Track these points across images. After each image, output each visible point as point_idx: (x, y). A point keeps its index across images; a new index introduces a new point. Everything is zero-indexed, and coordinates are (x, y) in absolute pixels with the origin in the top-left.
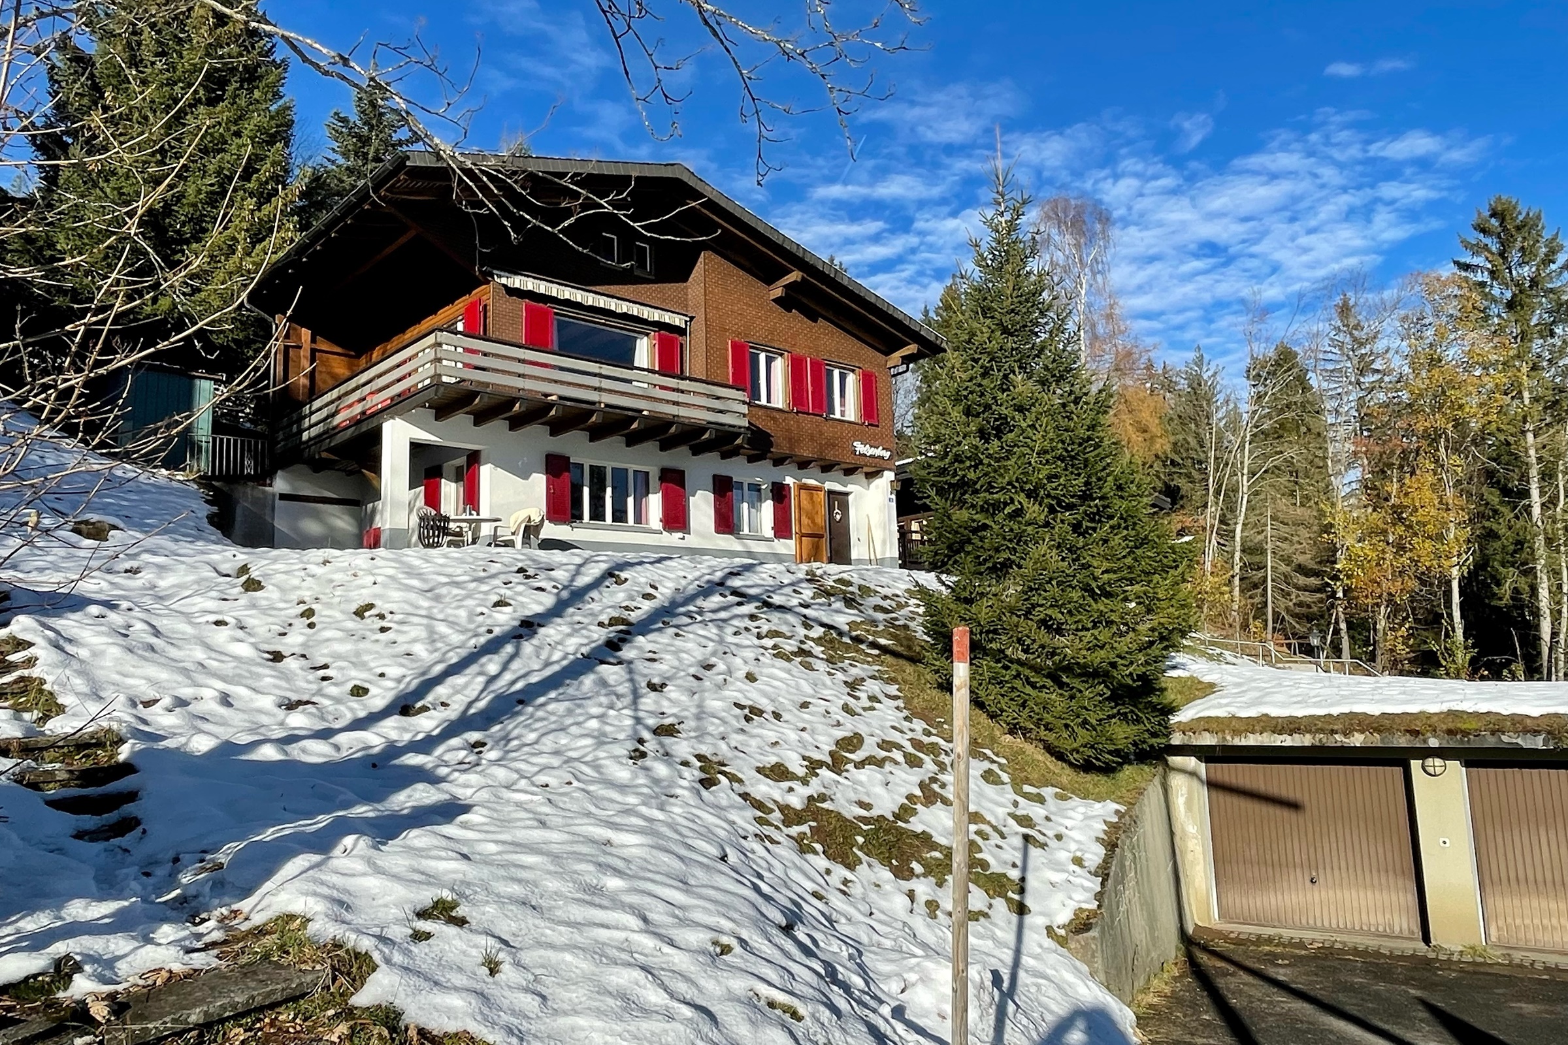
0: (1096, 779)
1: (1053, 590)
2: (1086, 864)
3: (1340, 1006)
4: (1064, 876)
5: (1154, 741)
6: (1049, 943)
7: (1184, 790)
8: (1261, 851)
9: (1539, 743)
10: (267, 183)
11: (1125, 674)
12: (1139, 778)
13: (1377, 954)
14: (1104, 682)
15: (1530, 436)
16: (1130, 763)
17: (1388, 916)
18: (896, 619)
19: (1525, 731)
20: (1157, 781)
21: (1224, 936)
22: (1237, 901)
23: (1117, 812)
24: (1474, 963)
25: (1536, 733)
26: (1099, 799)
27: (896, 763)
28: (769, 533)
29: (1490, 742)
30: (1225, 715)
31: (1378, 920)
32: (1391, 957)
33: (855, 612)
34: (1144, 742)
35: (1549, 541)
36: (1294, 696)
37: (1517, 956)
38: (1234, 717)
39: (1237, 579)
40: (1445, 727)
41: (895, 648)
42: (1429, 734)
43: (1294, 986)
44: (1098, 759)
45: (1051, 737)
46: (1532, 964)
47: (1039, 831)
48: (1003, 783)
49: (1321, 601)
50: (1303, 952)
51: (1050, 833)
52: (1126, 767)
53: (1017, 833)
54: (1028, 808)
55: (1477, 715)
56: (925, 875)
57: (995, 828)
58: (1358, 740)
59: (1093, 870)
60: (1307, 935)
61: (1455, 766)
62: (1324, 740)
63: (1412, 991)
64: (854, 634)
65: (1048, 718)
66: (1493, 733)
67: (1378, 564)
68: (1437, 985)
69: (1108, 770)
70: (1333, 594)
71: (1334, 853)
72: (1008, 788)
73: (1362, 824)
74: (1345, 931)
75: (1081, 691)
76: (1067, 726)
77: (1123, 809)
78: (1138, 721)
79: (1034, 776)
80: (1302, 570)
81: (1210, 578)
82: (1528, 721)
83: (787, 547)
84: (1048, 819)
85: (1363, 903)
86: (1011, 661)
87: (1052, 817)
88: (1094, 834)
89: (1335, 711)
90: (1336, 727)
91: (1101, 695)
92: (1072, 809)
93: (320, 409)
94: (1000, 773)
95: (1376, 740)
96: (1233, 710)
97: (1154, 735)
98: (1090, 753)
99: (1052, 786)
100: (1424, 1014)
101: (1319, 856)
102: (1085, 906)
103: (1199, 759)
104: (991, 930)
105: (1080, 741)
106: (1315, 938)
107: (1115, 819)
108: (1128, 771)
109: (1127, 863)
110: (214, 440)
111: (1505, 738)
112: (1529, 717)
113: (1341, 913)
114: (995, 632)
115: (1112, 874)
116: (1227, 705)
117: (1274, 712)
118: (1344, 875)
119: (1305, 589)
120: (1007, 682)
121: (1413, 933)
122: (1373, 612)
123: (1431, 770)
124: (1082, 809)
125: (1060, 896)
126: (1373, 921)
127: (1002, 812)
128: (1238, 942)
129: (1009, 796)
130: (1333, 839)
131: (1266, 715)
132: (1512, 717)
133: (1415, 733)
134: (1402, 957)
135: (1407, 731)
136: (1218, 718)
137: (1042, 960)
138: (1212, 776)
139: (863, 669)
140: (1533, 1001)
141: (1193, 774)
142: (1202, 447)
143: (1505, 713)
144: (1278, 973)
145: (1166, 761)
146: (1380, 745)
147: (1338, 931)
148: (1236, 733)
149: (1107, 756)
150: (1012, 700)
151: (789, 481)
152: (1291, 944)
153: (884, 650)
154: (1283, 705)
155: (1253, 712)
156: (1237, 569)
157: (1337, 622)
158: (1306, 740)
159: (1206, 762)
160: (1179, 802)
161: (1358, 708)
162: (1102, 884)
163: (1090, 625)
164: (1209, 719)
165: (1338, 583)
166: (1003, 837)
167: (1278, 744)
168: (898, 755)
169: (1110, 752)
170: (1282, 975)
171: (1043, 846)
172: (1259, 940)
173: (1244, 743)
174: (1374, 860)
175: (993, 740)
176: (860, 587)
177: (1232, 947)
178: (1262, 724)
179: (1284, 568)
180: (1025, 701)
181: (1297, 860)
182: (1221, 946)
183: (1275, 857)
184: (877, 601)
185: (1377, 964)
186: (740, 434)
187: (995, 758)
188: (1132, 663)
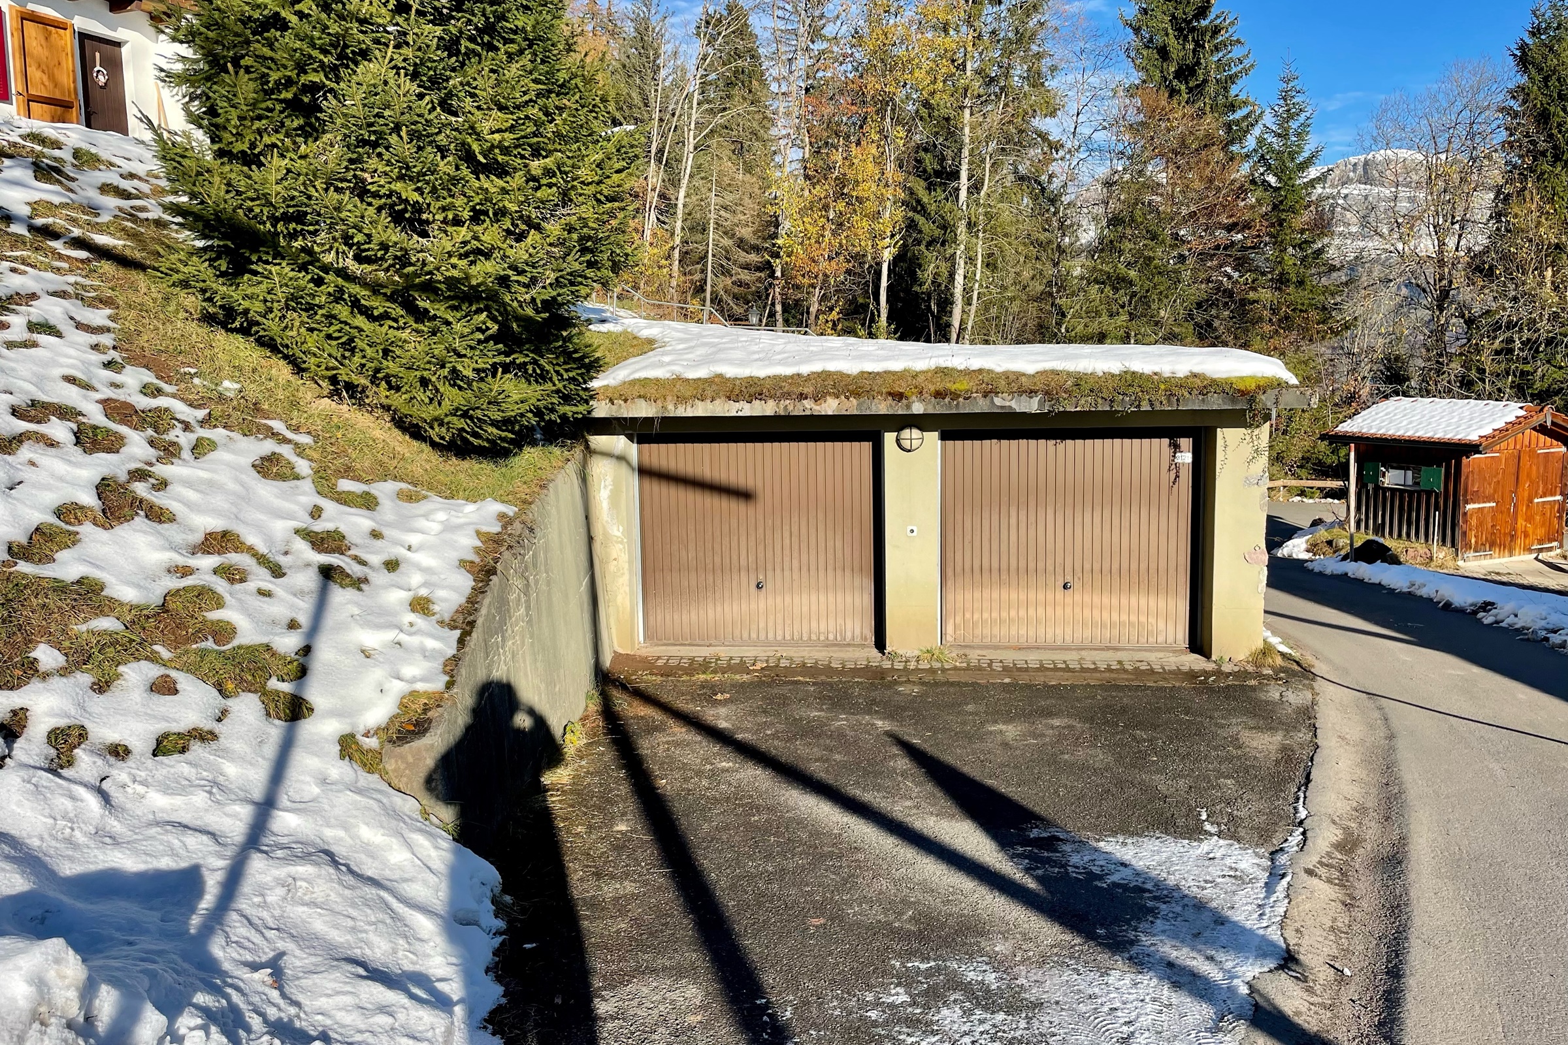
0: (477, 466)
1: (401, 145)
2: (436, 608)
3: (802, 766)
4: (390, 635)
5: (568, 410)
6: (340, 770)
7: (609, 479)
8: (701, 554)
9: (1032, 406)
11: (520, 299)
12: (545, 464)
13: (829, 670)
14: (487, 308)
15: (967, 112)
16: (534, 443)
17: (840, 621)
18: (143, 209)
19: (1021, 392)
20: (571, 468)
21: (648, 664)
22: (668, 617)
23: (502, 516)
24: (932, 671)
25: (1032, 393)
26: (474, 496)
27: (52, 444)
29: (981, 405)
30: (668, 375)
31: (828, 627)
32: (842, 672)
33: (57, 188)
34: (552, 410)
35: (970, 225)
36: (755, 353)
37: (974, 655)
38: (679, 378)
39: (677, 251)
40: (932, 388)
41: (128, 252)
42: (914, 398)
43: (739, 736)
44: (476, 435)
45: (398, 400)
46: (990, 665)
47: (356, 558)
48: (297, 477)
49: (759, 280)
50: (746, 677)
51: (375, 559)
52: (527, 449)
53: (308, 565)
54: (336, 517)
55: (967, 373)
56: (64, 672)
57: (262, 560)
58: (830, 407)
59: (447, 618)
60: (749, 653)
61: (933, 437)
62: (790, 408)
63: (880, 723)
64: (39, 221)
65: (391, 367)
66: (985, 395)
67: (817, 242)
68: (904, 709)
69: (496, 452)
70: (772, 274)
71: (787, 552)
72: (307, 485)
73: (821, 516)
74: (795, 643)
75: (448, 323)
76: (424, 382)
77: (511, 510)
78: (543, 377)
79: (364, 463)
80: (741, 243)
81: (648, 248)
82: (1024, 379)
84: (376, 535)
85: (814, 608)
86: (326, 269)
87: (386, 532)
88: (455, 555)
89: (805, 369)
90: (806, 390)
91: (483, 331)
92: (426, 516)
94: (294, 459)
95: (851, 407)
96: (677, 369)
97: (567, 399)
98: (459, 423)
99: (395, 478)
100: (902, 763)
101: (769, 554)
102: (420, 686)
103: (630, 438)
104: (210, 767)
105: (446, 404)
106: (757, 654)
107: (496, 528)
108: (530, 455)
109: (513, 597)
111: (998, 401)
112: (1024, 375)
113: (788, 622)
114: (300, 218)
115: (480, 622)
116: (669, 364)
117: (730, 371)
118: (796, 576)
119: (746, 267)
120: (320, 307)
121: (866, 639)
122: (808, 293)
123: (906, 444)
124: (441, 516)
125: (377, 674)
126: (823, 628)
127: (281, 528)
128: (667, 672)
129: (303, 499)
130: (786, 534)
131: (720, 376)
132: (1006, 375)
133: (899, 396)
134: (855, 671)
135: (890, 394)
136: (657, 380)
137: (318, 812)
138: (646, 462)
139: (37, 279)
140: (1009, 720)
141: (621, 458)
142: (646, 105)
143: (999, 369)
144: (718, 717)
145: (587, 441)
146: (855, 412)
147: (783, 643)
148: (681, 399)
149: (490, 429)
150: (329, 337)
152: (730, 668)
153: (103, 253)
154: (742, 363)
155: (702, 373)
156: (678, 240)
157: (773, 304)
158: (767, 408)
159: (639, 442)
160: (602, 496)
161: (832, 366)
162: (461, 642)
163: (466, 214)
164: (645, 382)
165: (778, 261)
166: (277, 572)
167: (733, 414)
168: (59, 430)
169: (494, 423)
170: (722, 717)
171: (359, 583)
172: (694, 667)
173: (690, 413)
174: (830, 556)
175: (294, 404)
176: (77, 154)
177: (659, 678)
178: (714, 387)
179: (727, 242)
180: (351, 340)
181: (743, 563)
182: (647, 680)
183: (717, 559)
184: (113, 178)
185: (831, 684)
187: (289, 435)
188: (534, 281)
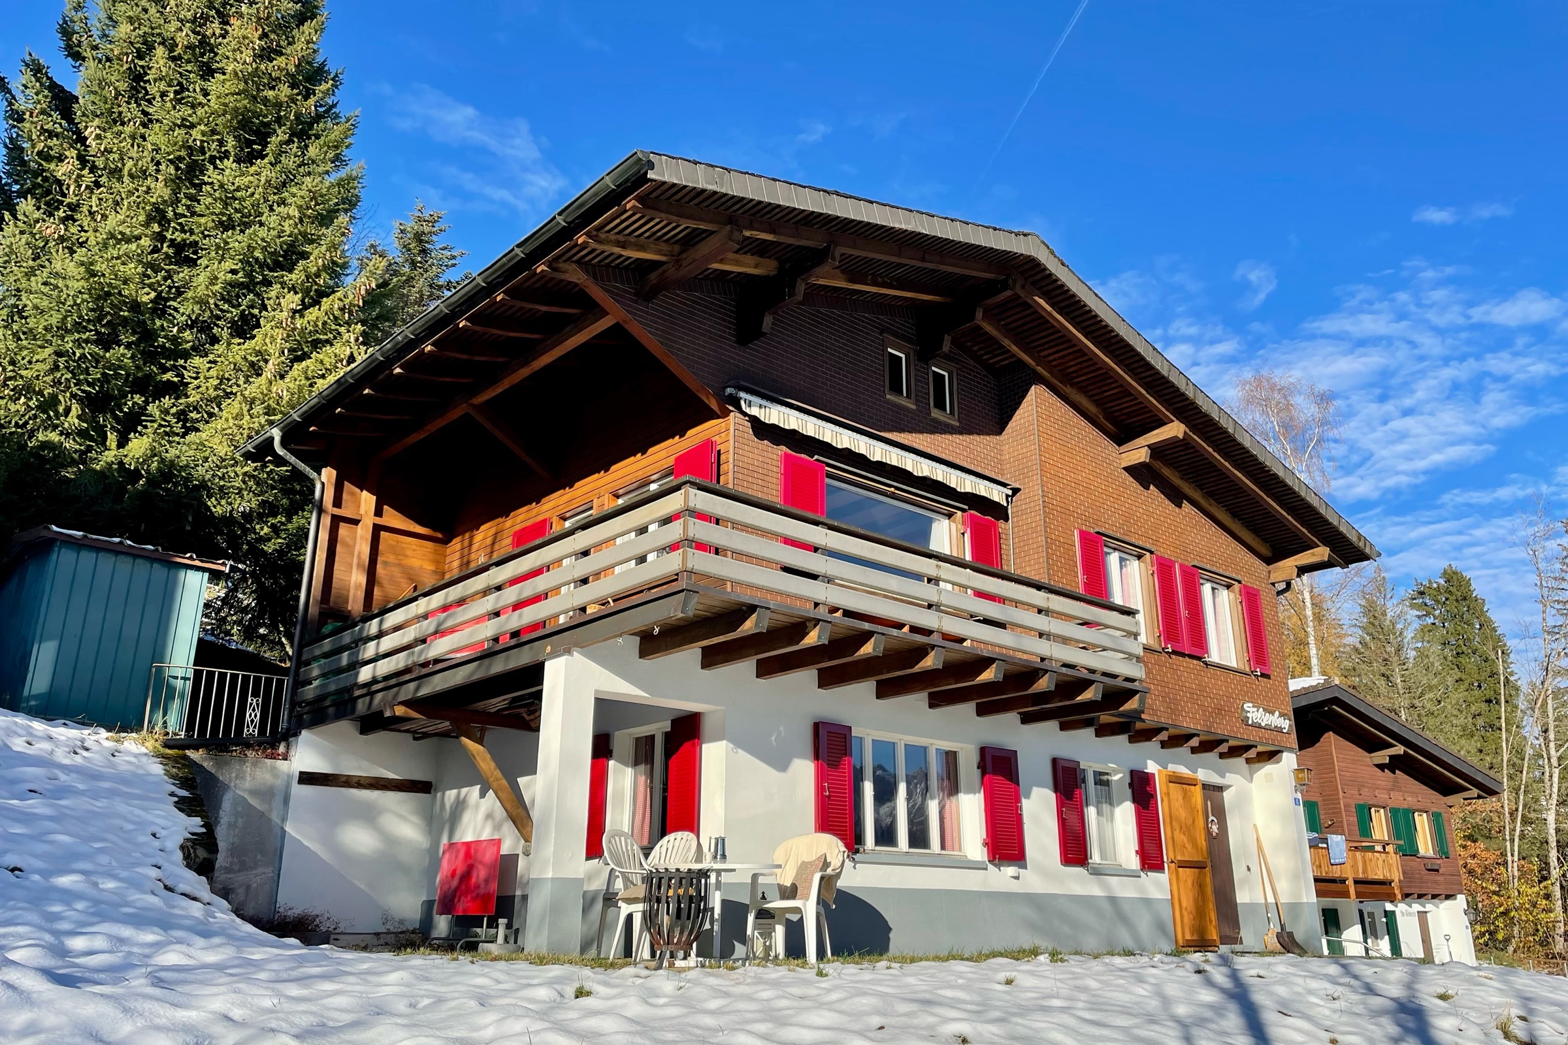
10: (318, 275)
28: (1134, 862)
83: (1158, 885)
93: (397, 628)
110: (198, 674)
151: (1152, 767)
186: (1091, 683)
